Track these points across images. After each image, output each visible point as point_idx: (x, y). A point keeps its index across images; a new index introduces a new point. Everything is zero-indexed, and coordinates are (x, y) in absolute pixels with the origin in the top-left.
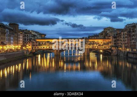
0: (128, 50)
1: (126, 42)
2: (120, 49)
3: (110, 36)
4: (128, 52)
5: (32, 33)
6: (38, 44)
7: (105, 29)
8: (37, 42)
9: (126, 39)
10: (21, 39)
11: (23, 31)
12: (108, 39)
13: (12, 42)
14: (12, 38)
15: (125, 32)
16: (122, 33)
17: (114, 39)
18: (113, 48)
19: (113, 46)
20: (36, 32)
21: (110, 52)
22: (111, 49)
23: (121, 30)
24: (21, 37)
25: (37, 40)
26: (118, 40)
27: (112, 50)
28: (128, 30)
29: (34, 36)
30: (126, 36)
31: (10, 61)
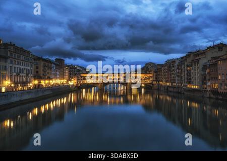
0: (168, 84)
1: (166, 77)
2: (161, 83)
3: (151, 71)
4: (169, 86)
5: (78, 68)
6: (82, 79)
7: (146, 64)
8: (82, 77)
9: (167, 74)
10: (67, 74)
11: (68, 66)
12: (149, 73)
13: (58, 76)
14: (58, 73)
15: (166, 68)
16: (163, 68)
17: (155, 74)
18: (154, 83)
19: (154, 81)
20: (81, 67)
21: (152, 85)
22: (152, 83)
23: (162, 65)
24: (67, 71)
25: (82, 75)
26: (159, 75)
27: (153, 85)
28: (168, 66)
29: (80, 70)
30: (166, 71)
31: (56, 95)
